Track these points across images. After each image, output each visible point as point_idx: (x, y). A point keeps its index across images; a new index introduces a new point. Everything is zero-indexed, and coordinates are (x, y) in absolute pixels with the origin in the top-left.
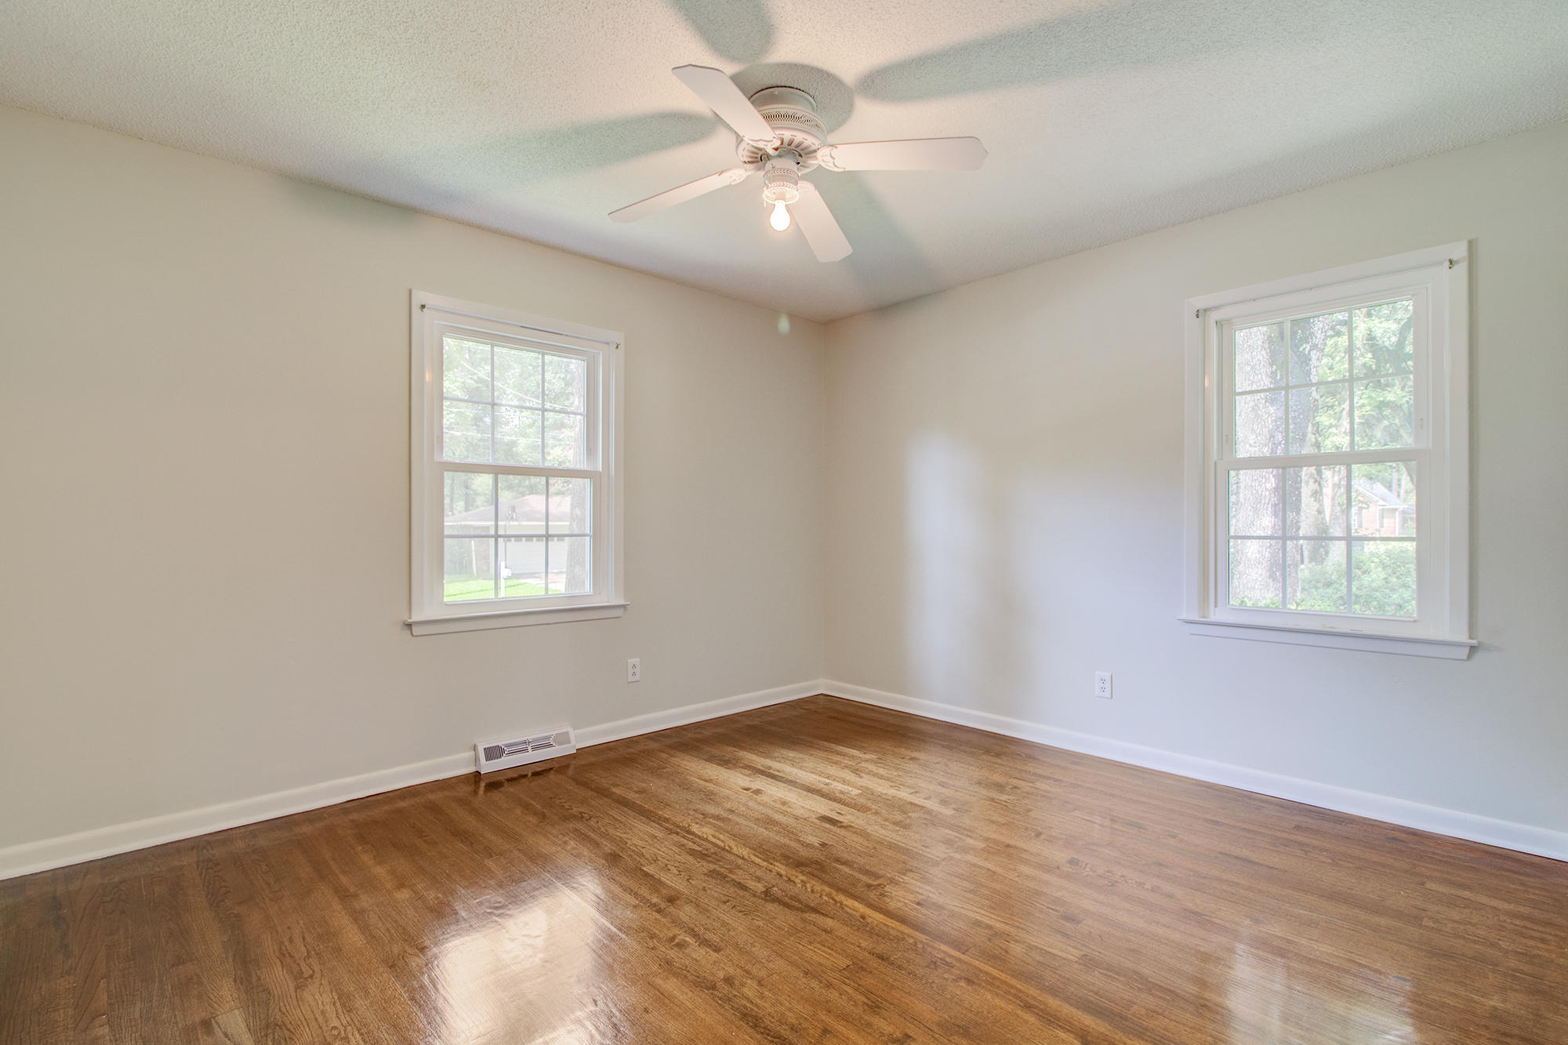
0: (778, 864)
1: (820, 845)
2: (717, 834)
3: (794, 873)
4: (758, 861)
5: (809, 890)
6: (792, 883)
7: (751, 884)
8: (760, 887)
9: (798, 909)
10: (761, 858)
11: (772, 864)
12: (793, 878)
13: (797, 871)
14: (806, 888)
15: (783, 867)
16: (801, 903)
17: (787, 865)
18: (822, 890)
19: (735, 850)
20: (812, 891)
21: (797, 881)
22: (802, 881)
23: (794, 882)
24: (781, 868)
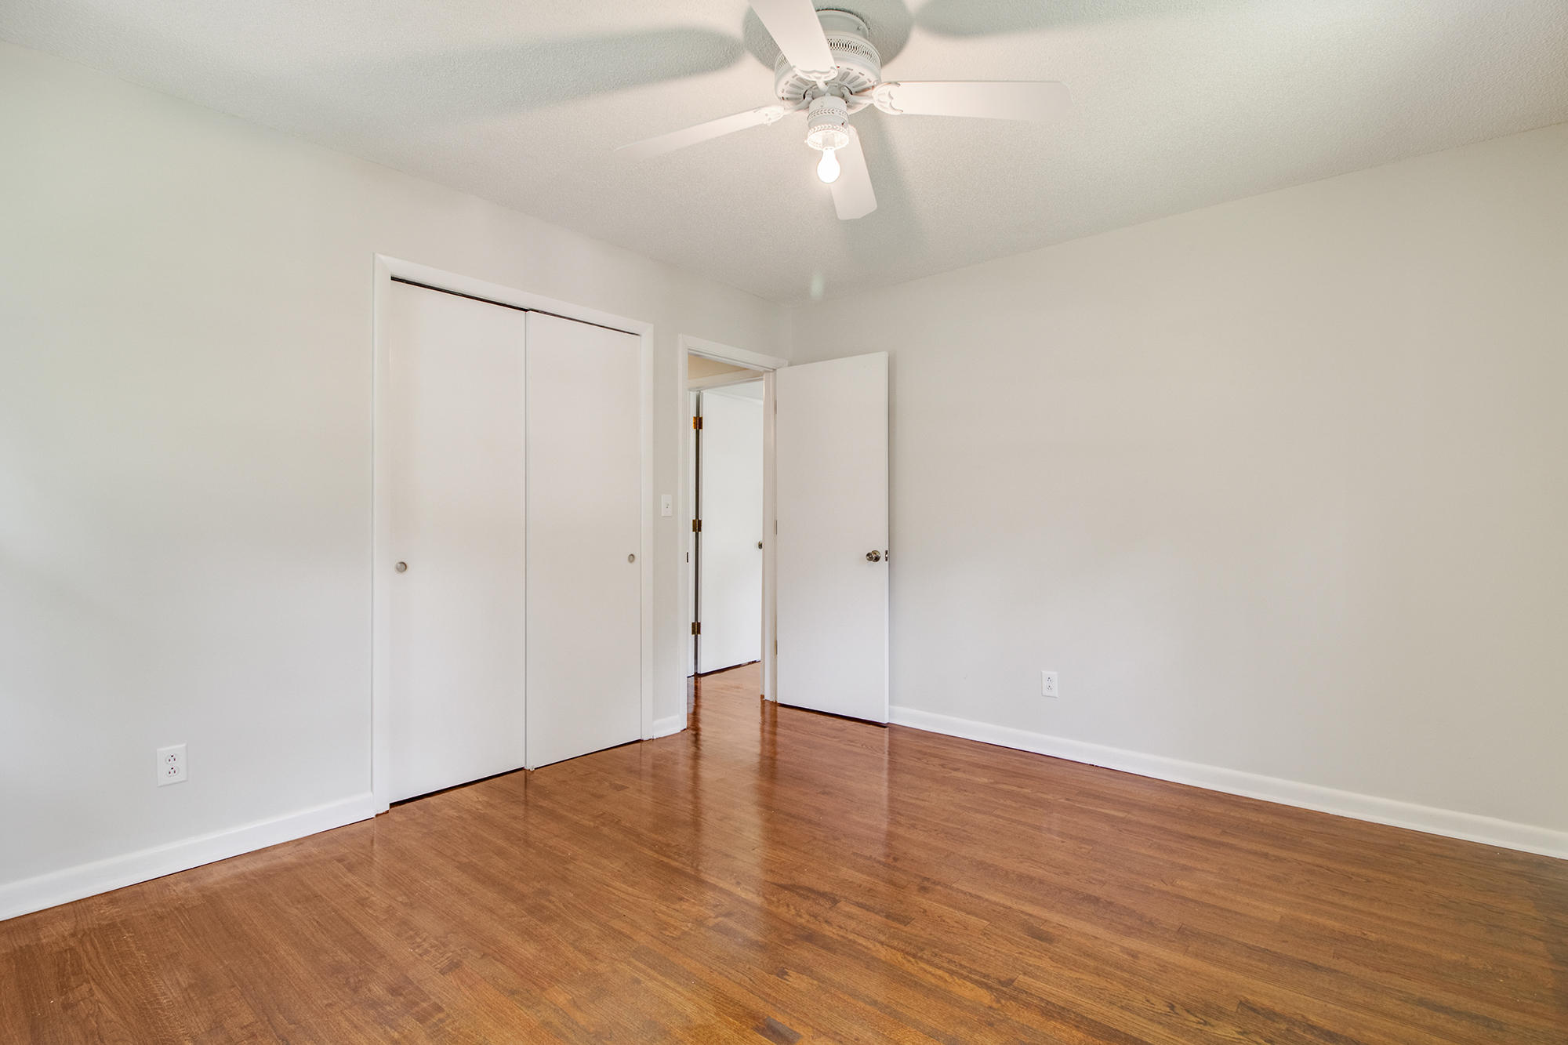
0: (835, 937)
1: (786, 973)
2: (940, 983)
3: (812, 926)
4: (861, 940)
5: (792, 907)
6: (812, 914)
7: (854, 910)
8: (844, 907)
9: (800, 887)
10: (859, 944)
11: (842, 937)
12: (812, 919)
13: (810, 929)
14: (795, 908)
15: (827, 933)
16: (797, 894)
17: (824, 936)
18: (778, 907)
19: (899, 956)
20: (788, 906)
21: (807, 917)
22: (801, 916)
23: (810, 915)
24: (829, 931)
